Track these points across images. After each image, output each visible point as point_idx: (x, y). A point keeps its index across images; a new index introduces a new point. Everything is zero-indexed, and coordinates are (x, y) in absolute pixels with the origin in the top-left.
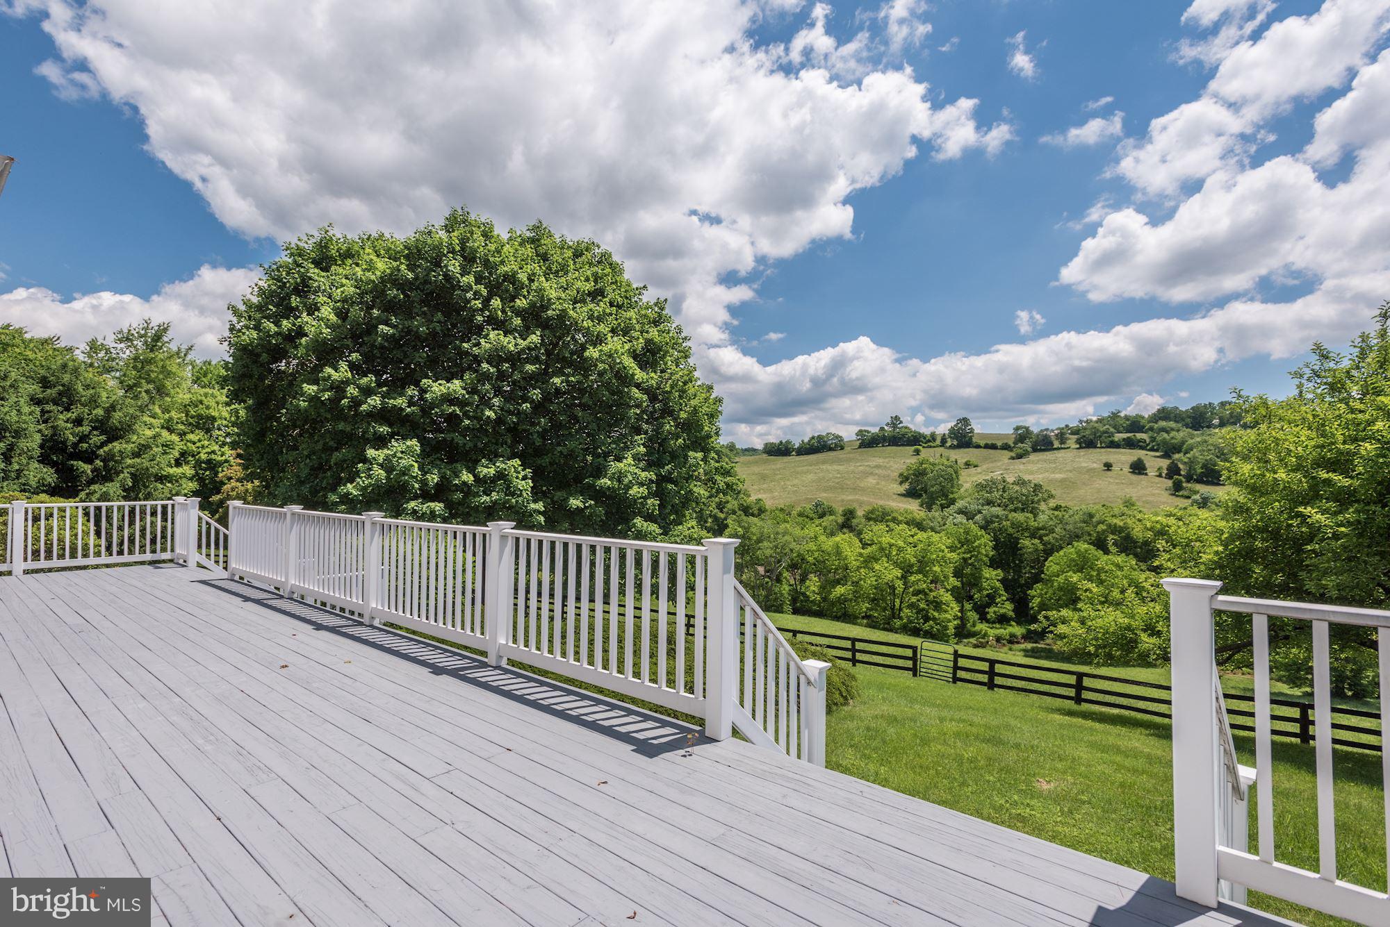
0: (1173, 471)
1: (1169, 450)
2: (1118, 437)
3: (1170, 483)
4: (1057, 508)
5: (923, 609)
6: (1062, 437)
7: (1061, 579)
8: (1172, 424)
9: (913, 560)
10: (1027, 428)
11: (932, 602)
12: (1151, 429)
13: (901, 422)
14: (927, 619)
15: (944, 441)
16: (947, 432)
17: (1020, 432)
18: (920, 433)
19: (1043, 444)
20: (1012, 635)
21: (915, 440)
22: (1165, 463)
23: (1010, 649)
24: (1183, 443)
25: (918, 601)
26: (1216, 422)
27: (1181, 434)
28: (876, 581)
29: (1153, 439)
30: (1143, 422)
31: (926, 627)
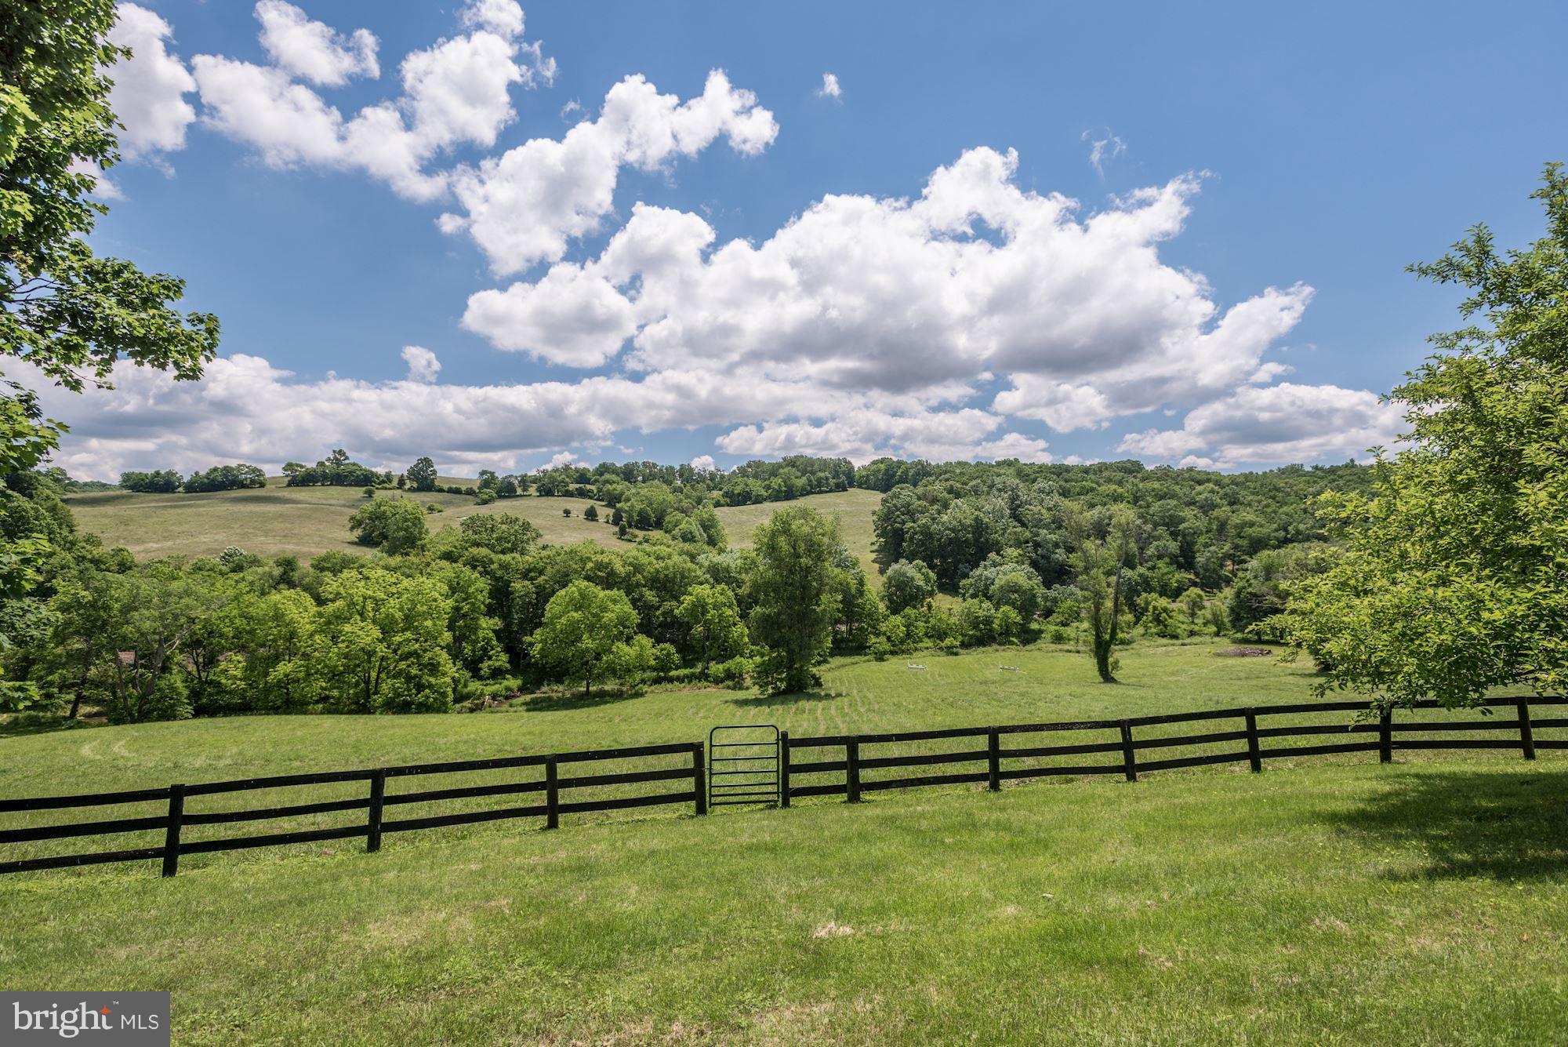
0: (617, 520)
1: (612, 500)
2: (572, 487)
3: (617, 529)
4: (544, 548)
5: (416, 676)
6: (524, 482)
7: (563, 620)
8: (614, 477)
9: (398, 615)
10: (492, 474)
11: (425, 666)
12: (596, 481)
13: (347, 458)
14: (420, 688)
15: (401, 483)
16: (406, 474)
17: (485, 477)
18: (372, 472)
19: (509, 491)
20: (508, 689)
21: (366, 480)
22: (611, 511)
23: (511, 706)
24: (622, 494)
25: (409, 666)
26: (640, 478)
27: (620, 487)
28: (347, 647)
29: (600, 490)
30: (589, 475)
31: (420, 698)
